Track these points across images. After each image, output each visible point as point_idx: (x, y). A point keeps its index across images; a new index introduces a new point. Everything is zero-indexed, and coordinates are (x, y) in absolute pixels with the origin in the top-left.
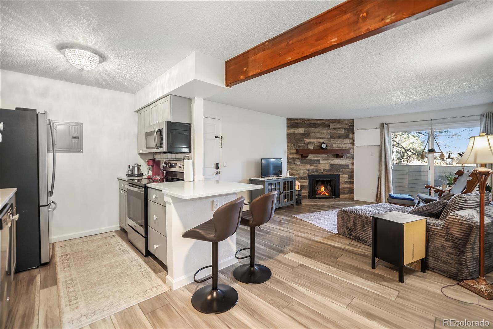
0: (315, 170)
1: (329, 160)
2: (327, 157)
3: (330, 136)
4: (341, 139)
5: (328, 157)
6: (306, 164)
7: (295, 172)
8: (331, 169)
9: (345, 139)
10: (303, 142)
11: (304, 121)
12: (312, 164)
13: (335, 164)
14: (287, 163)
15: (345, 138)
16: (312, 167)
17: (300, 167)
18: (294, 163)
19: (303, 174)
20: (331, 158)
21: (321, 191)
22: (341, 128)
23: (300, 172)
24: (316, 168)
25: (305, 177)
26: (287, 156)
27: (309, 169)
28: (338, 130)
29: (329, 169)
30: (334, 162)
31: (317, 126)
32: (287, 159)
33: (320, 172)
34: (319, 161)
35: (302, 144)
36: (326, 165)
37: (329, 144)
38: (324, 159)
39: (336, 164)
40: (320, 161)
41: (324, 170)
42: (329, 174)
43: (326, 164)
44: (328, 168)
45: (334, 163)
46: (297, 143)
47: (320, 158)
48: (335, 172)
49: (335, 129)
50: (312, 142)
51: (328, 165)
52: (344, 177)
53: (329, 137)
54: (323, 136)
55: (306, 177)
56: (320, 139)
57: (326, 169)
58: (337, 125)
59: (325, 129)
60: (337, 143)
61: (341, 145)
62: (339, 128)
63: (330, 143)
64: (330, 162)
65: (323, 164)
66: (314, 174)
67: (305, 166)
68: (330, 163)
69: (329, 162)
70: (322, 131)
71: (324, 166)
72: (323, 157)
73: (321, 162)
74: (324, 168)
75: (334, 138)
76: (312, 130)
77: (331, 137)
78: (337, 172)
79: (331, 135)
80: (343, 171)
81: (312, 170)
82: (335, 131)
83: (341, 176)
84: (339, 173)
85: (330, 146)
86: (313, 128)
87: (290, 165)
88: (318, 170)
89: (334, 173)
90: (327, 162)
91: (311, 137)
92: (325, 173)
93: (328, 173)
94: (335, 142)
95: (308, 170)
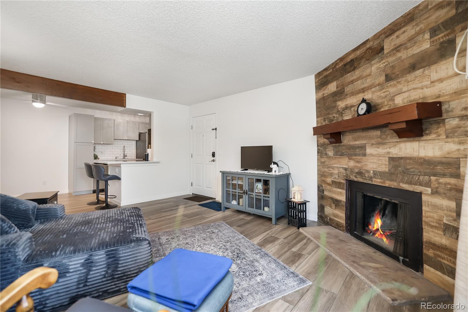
0: (357, 171)
1: (386, 146)
2: (380, 137)
3: (386, 76)
4: (419, 72)
5: (384, 136)
6: (342, 155)
7: (326, 170)
8: (393, 170)
9: (433, 67)
10: (335, 111)
11: (335, 67)
12: (352, 155)
13: (401, 158)
14: (318, 153)
15: (435, 63)
16: (352, 164)
17: (333, 162)
18: (326, 154)
19: (338, 177)
20: (392, 138)
21: (375, 228)
22: (417, 34)
23: (333, 171)
24: (359, 165)
25: (340, 183)
26: (317, 142)
27: (346, 167)
28: (409, 45)
29: (387, 170)
30: (400, 149)
31: (356, 64)
32: (318, 146)
33: (366, 175)
34: (363, 147)
35: (335, 115)
36: (379, 160)
37: (383, 100)
38: (373, 141)
39: (408, 156)
40: (365, 150)
41: (375, 173)
42: (387, 185)
43: (379, 156)
44: (383, 166)
45: (402, 154)
46: (329, 114)
47: (364, 142)
48: (403, 182)
49: (397, 49)
50: (349, 105)
51: (385, 161)
52: (435, 207)
53: (383, 78)
54: (368, 82)
55: (344, 184)
56: (363, 92)
57: (380, 169)
58: (404, 32)
59: (373, 62)
60: (405, 89)
61: (420, 91)
62: (411, 39)
63: (386, 97)
64: (388, 150)
65: (372, 155)
66: (355, 179)
67: (340, 160)
68: (389, 153)
69: (386, 151)
70: (368, 71)
71: (375, 161)
72: (371, 138)
73: (369, 151)
74: (374, 167)
75: (397, 77)
76: (349, 77)
77: (388, 78)
78: (410, 183)
79: (389, 71)
80: (434, 184)
81: (352, 171)
82: (399, 55)
83: (424, 198)
84: (418, 189)
85: (386, 103)
86: (349, 74)
87: (321, 157)
88: (363, 171)
89: (401, 184)
90: (381, 150)
91: (346, 95)
92: (377, 181)
93: (384, 182)
94: (400, 86)
95: (346, 169)
